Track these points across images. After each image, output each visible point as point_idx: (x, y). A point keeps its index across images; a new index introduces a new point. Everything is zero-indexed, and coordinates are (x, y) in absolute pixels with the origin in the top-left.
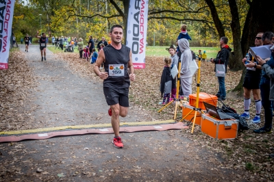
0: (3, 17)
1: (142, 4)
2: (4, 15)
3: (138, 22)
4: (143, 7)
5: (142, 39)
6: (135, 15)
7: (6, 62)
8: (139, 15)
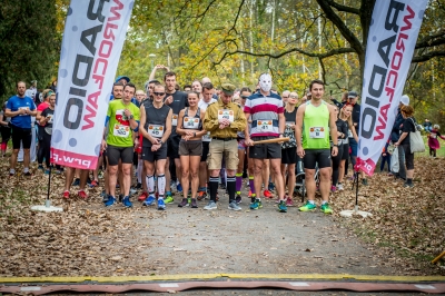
0: (93, 50)
1: (406, 19)
2: (97, 45)
3: (387, 61)
4: (409, 26)
5: (387, 107)
6: (382, 44)
7: (94, 153)
8: (394, 46)
